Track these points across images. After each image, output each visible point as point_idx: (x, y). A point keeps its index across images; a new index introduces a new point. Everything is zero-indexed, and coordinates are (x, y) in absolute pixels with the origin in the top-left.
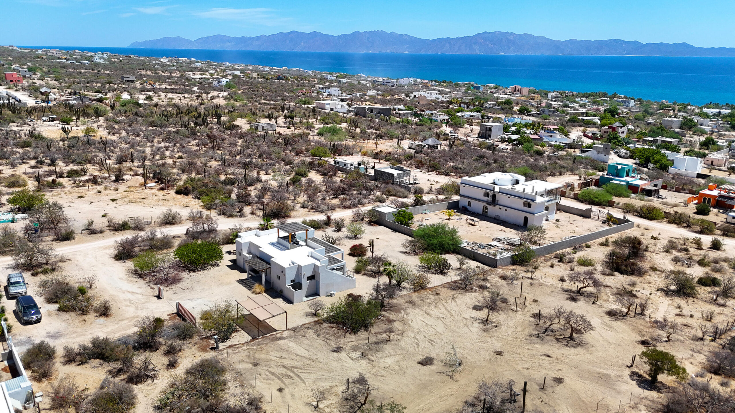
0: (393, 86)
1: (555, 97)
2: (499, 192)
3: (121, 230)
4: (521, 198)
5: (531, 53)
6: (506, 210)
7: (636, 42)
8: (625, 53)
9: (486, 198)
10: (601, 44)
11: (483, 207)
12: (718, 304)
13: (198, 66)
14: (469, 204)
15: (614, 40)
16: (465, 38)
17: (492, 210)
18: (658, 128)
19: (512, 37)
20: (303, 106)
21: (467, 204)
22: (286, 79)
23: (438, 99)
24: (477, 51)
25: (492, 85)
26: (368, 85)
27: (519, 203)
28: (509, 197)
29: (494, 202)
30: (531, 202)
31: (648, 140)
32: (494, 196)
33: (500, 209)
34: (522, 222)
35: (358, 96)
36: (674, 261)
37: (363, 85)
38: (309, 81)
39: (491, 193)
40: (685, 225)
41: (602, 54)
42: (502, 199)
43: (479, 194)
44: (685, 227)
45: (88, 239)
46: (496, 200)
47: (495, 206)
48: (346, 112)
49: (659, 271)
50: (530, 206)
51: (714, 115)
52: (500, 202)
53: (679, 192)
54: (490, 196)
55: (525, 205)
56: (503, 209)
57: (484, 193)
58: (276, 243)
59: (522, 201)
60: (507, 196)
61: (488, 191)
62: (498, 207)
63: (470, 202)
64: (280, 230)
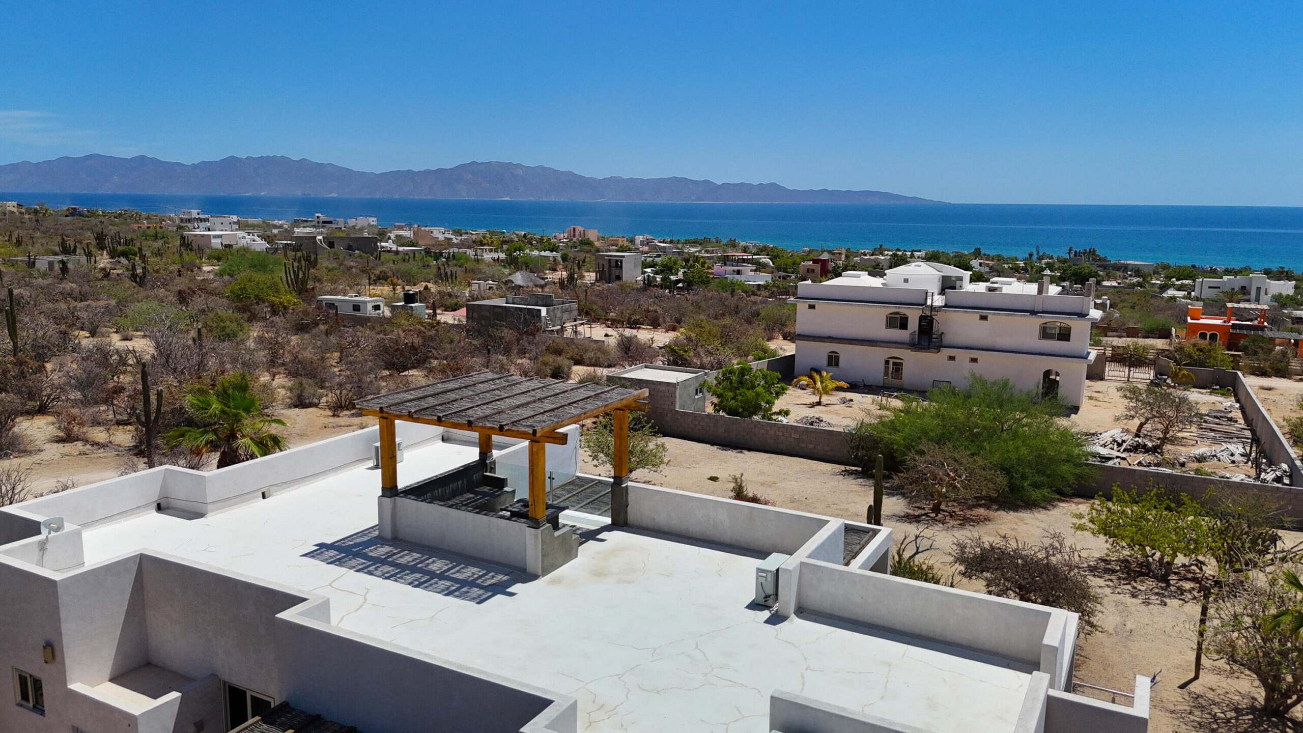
2: (946, 306)
4: (1033, 313)
5: (553, 198)
6: (974, 360)
7: (707, 182)
9: (897, 335)
10: (659, 184)
11: (887, 362)
14: (833, 360)
15: (676, 179)
16: (440, 171)
17: (920, 366)
19: (520, 170)
21: (824, 362)
27: (1026, 332)
28: (984, 318)
29: (927, 339)
30: (1069, 320)
32: (926, 322)
33: (952, 358)
34: (1033, 387)
39: (913, 316)
43: (871, 322)
46: (937, 332)
47: (936, 351)
48: (264, 250)
50: (1063, 335)
52: (948, 339)
54: (913, 325)
55: (1045, 334)
56: (963, 356)
57: (887, 317)
58: (380, 540)
59: (1036, 322)
60: (975, 316)
61: (904, 310)
62: (946, 352)
63: (834, 354)
64: (404, 429)
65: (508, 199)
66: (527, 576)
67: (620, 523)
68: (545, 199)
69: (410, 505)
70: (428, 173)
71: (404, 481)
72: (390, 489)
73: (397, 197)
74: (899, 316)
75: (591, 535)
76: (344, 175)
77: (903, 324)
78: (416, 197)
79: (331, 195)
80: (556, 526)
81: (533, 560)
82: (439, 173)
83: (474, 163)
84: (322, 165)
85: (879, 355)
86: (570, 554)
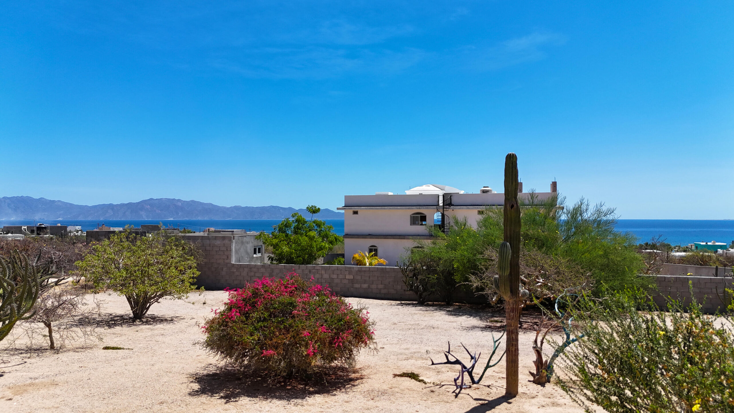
9: (419, 229)
11: (413, 251)
15: (272, 207)
19: (180, 204)
57: (411, 217)
61: (423, 210)
63: (373, 248)
65: (172, 219)
68: (194, 219)
70: (122, 205)
73: (102, 219)
74: (419, 215)
76: (69, 207)
77: (423, 221)
78: (114, 219)
79: (59, 219)
82: (130, 206)
83: (151, 199)
84: (54, 201)
85: (407, 245)
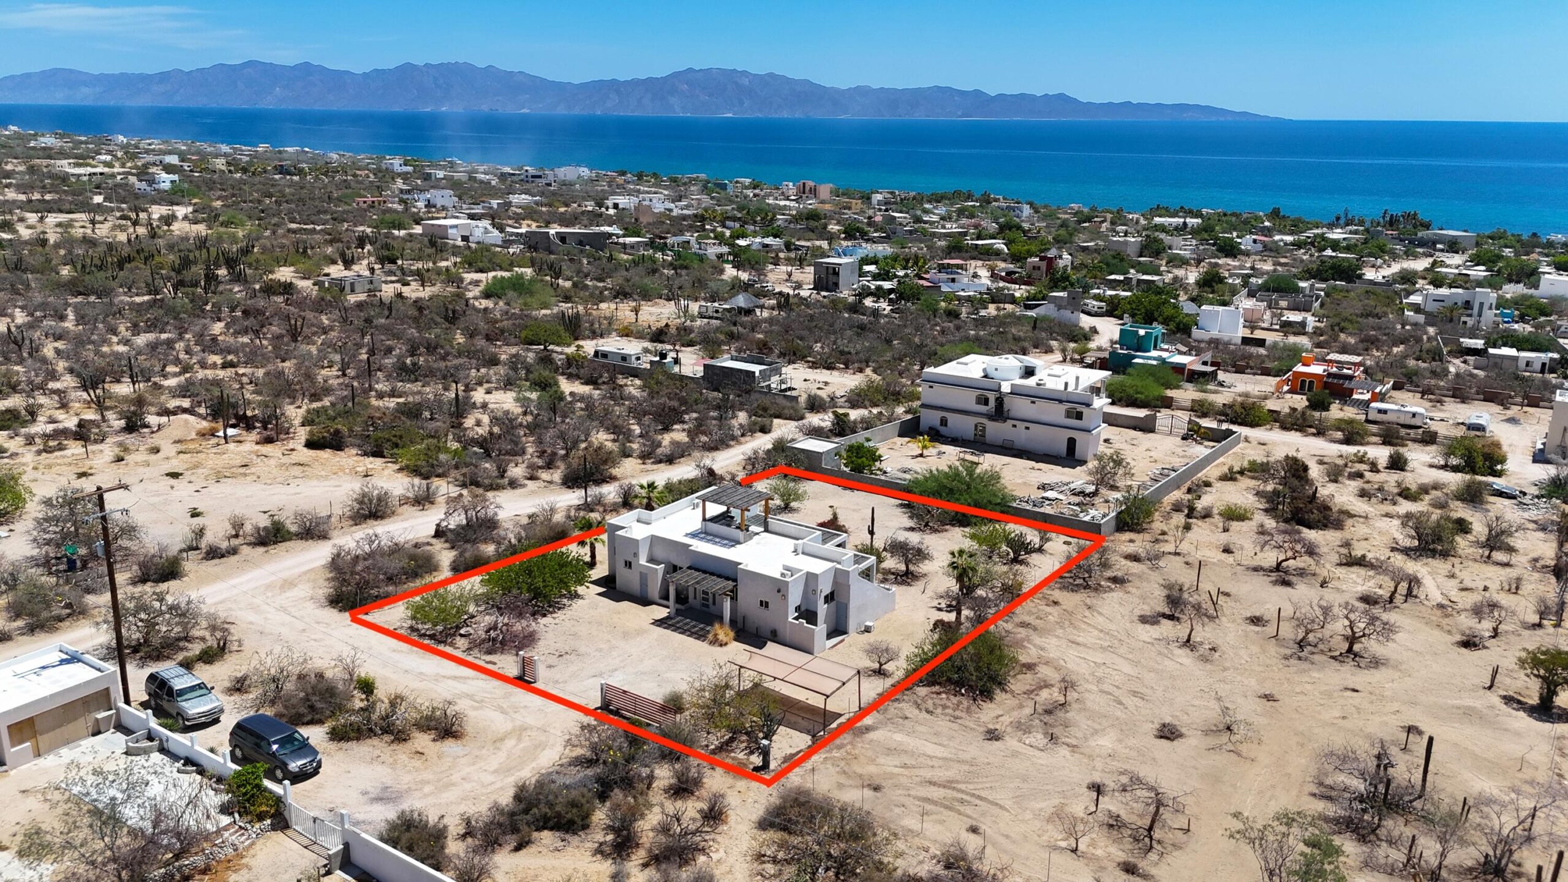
0: (549, 185)
1: (886, 204)
2: (1011, 393)
3: (275, 543)
4: (1061, 401)
6: (1027, 428)
7: (977, 93)
8: (959, 113)
9: (982, 408)
10: (916, 97)
11: (976, 426)
12: (1498, 564)
13: (49, 144)
14: (944, 422)
15: (939, 88)
16: (650, 80)
17: (995, 430)
18: (1114, 257)
19: (746, 81)
20: (396, 232)
21: (939, 422)
22: (300, 172)
23: (671, 210)
24: (678, 109)
25: (747, 181)
26: (493, 183)
27: (1057, 413)
28: (1033, 402)
29: (1000, 413)
30: (1080, 408)
31: (1115, 280)
32: (1000, 401)
33: (1014, 426)
34: (1063, 448)
35: (495, 206)
36: (1361, 496)
37: (482, 182)
38: (355, 175)
39: (992, 397)
40: (1313, 430)
41: (920, 116)
42: (1020, 407)
43: (967, 399)
44: (1314, 435)
45: (217, 569)
46: (1006, 409)
47: (1005, 421)
48: (500, 243)
49: (1360, 516)
50: (1079, 416)
51: (1176, 229)
52: (1012, 414)
53: (1243, 373)
54: (992, 403)
55: (1069, 414)
56: (1021, 426)
57: (976, 397)
58: (701, 533)
59: (1063, 408)
60: (1028, 401)
61: (986, 393)
62: (1010, 422)
63: (944, 419)
64: (707, 503)
65: (730, 115)
66: (739, 543)
67: (767, 530)
68: (775, 115)
69: (710, 524)
70: (635, 83)
71: (708, 516)
72: (704, 519)
73: (599, 113)
74: (983, 397)
75: (757, 534)
77: (986, 402)
79: (523, 111)
80: (747, 530)
81: (742, 540)
82: (649, 84)
83: (690, 70)
84: (512, 73)
85: (972, 421)
86: (751, 538)
